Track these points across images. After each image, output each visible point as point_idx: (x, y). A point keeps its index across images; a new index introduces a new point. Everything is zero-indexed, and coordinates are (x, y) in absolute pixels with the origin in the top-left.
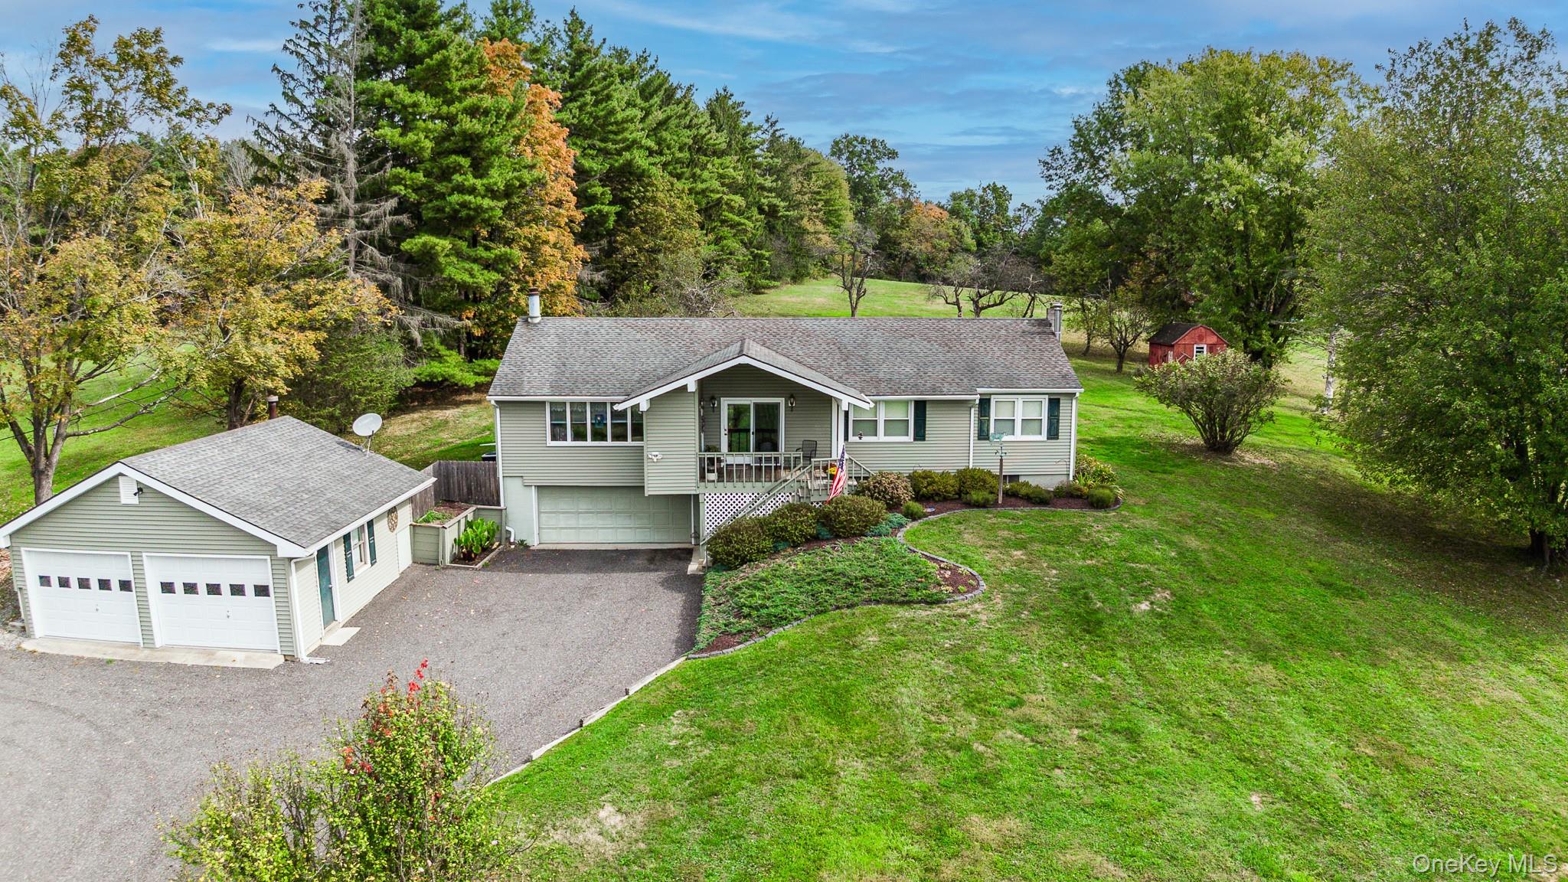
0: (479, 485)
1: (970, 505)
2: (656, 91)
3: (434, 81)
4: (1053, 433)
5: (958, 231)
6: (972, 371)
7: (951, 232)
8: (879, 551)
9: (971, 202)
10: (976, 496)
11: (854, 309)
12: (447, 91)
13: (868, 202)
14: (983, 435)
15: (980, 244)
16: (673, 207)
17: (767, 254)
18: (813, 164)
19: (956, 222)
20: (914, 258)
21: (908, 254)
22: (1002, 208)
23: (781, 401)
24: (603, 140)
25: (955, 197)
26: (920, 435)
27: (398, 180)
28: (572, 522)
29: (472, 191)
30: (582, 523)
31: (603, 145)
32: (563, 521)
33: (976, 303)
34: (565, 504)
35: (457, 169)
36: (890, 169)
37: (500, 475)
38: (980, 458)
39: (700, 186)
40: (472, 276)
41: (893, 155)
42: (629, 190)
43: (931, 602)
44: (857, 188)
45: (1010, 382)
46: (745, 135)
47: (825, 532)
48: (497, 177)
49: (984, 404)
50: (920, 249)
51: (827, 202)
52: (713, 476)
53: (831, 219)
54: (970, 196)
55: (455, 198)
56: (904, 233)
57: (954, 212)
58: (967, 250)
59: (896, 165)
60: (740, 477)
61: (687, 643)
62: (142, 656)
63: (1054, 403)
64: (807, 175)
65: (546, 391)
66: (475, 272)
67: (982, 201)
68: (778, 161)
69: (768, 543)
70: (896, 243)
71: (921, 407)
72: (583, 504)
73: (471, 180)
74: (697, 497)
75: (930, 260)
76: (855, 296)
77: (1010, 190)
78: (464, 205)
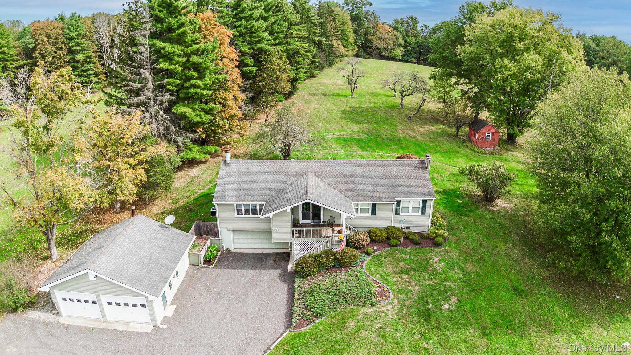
0: (211, 230)
1: (390, 245)
2: (271, 8)
3: (180, 40)
4: (423, 212)
5: (397, 37)
6: (394, 188)
7: (394, 37)
8: (356, 276)
9: (402, 24)
10: (393, 242)
11: (352, 92)
12: (185, 42)
13: (360, 25)
14: (397, 213)
15: (405, 41)
16: (278, 65)
17: (317, 60)
18: (336, 15)
19: (396, 33)
20: (378, 48)
21: (375, 46)
22: (415, 27)
24: (250, 37)
25: (396, 22)
26: (374, 213)
27: (169, 84)
28: (246, 241)
29: (199, 87)
30: (249, 241)
31: (250, 39)
32: (242, 241)
33: (402, 94)
34: (242, 235)
35: (192, 78)
36: (369, 11)
37: (219, 227)
38: (394, 222)
39: (290, 47)
40: (201, 118)
41: (370, 4)
42: (261, 57)
43: (373, 305)
44: (355, 18)
45: (408, 195)
46: (308, 11)
47: (337, 265)
48: (208, 79)
49: (398, 202)
50: (381, 45)
51: (342, 31)
52: (297, 235)
53: (343, 38)
54: (402, 21)
55: (192, 91)
56: (374, 38)
57: (395, 28)
58: (400, 45)
59: (371, 9)
60: (306, 234)
61: (289, 323)
62: (103, 326)
63: (424, 202)
64: (334, 21)
65: (234, 200)
66: (202, 116)
67: (407, 23)
68: (322, 21)
69: (317, 269)
70: (370, 41)
71: (374, 206)
72: (249, 236)
73: (199, 83)
74: (291, 243)
75: (384, 49)
76: (353, 88)
77: (418, 19)
78: (196, 93)
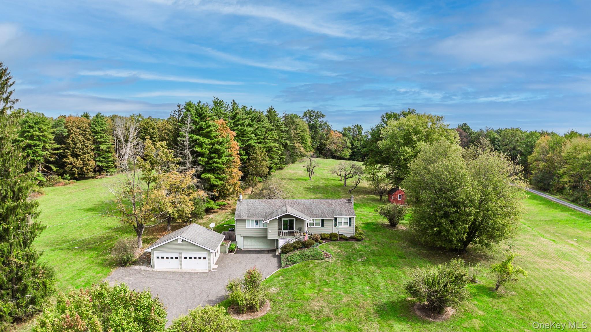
0: (231, 236)
1: (332, 240)
2: (254, 119)
3: (207, 135)
4: (350, 225)
5: (345, 142)
6: (333, 212)
7: (343, 141)
8: (313, 250)
9: (349, 131)
10: (333, 239)
11: (310, 177)
12: (210, 136)
13: (316, 132)
14: (335, 225)
15: (352, 145)
16: (261, 155)
17: (284, 157)
18: (298, 124)
19: (345, 138)
20: (330, 150)
21: (328, 149)
22: (360, 133)
23: (294, 219)
24: (242, 137)
25: (345, 129)
26: (323, 226)
27: (200, 160)
28: (251, 244)
29: (218, 163)
30: (253, 244)
31: (242, 138)
32: (249, 244)
33: (345, 177)
34: (249, 240)
35: (214, 158)
36: (323, 121)
37: (236, 234)
38: (334, 230)
39: (267, 145)
40: (217, 183)
41: (324, 116)
42: (249, 151)
43: (322, 259)
44: (312, 127)
45: (341, 215)
46: (278, 122)
47: (303, 246)
48: (224, 159)
49: (336, 219)
50: (333, 147)
51: (302, 136)
52: (281, 235)
53: (303, 141)
54: (349, 129)
55: (215, 165)
56: (327, 142)
57: (344, 135)
58: (348, 147)
59: (324, 119)
60: (286, 235)
61: (280, 266)
62: (180, 270)
63: (350, 219)
64: (296, 129)
65: (246, 217)
66: (218, 182)
67: (353, 130)
68: (288, 128)
69: (293, 249)
70: (324, 145)
71: (323, 220)
72: (253, 240)
73: (218, 160)
74: (277, 240)
75: (336, 151)
76: (310, 174)
77: (363, 127)
78: (217, 167)
